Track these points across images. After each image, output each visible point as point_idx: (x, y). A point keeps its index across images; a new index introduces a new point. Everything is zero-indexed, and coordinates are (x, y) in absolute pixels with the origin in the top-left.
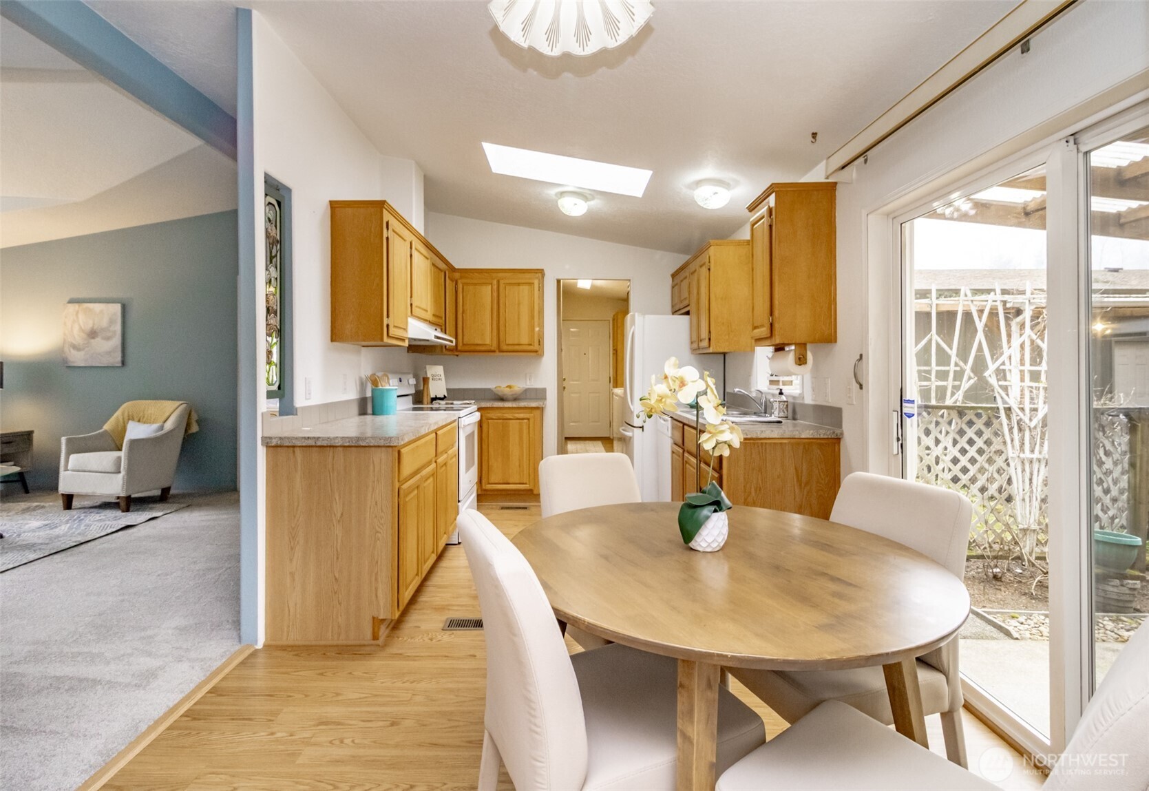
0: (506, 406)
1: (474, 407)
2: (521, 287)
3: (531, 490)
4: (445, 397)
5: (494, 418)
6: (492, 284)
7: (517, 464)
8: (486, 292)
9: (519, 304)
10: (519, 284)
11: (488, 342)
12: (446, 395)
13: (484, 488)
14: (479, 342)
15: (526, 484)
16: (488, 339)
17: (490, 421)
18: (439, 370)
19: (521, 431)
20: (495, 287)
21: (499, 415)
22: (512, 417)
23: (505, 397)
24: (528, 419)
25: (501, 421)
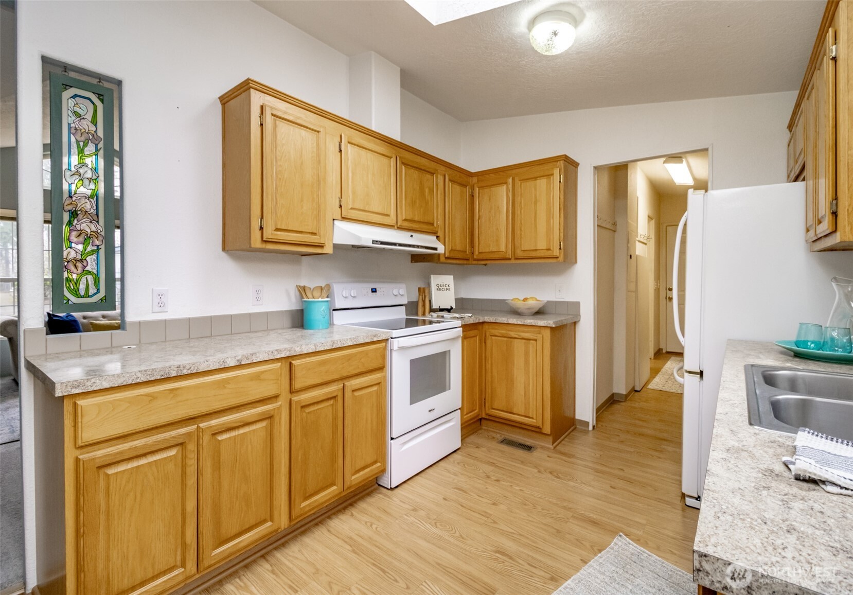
0: (510, 322)
1: (458, 323)
2: (538, 181)
3: (539, 428)
4: (452, 308)
5: (499, 335)
6: (506, 183)
7: (523, 393)
8: (502, 194)
9: (535, 203)
10: (535, 178)
11: (503, 248)
12: (454, 307)
13: (487, 412)
14: (494, 249)
15: (532, 418)
16: (503, 246)
17: (493, 338)
18: (449, 280)
19: (527, 354)
20: (510, 186)
21: (503, 332)
22: (517, 336)
23: (519, 311)
24: (536, 340)
25: (505, 339)
